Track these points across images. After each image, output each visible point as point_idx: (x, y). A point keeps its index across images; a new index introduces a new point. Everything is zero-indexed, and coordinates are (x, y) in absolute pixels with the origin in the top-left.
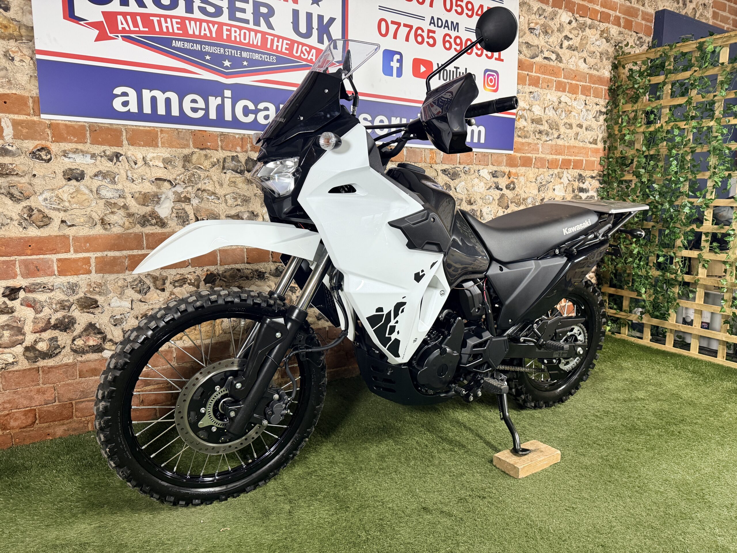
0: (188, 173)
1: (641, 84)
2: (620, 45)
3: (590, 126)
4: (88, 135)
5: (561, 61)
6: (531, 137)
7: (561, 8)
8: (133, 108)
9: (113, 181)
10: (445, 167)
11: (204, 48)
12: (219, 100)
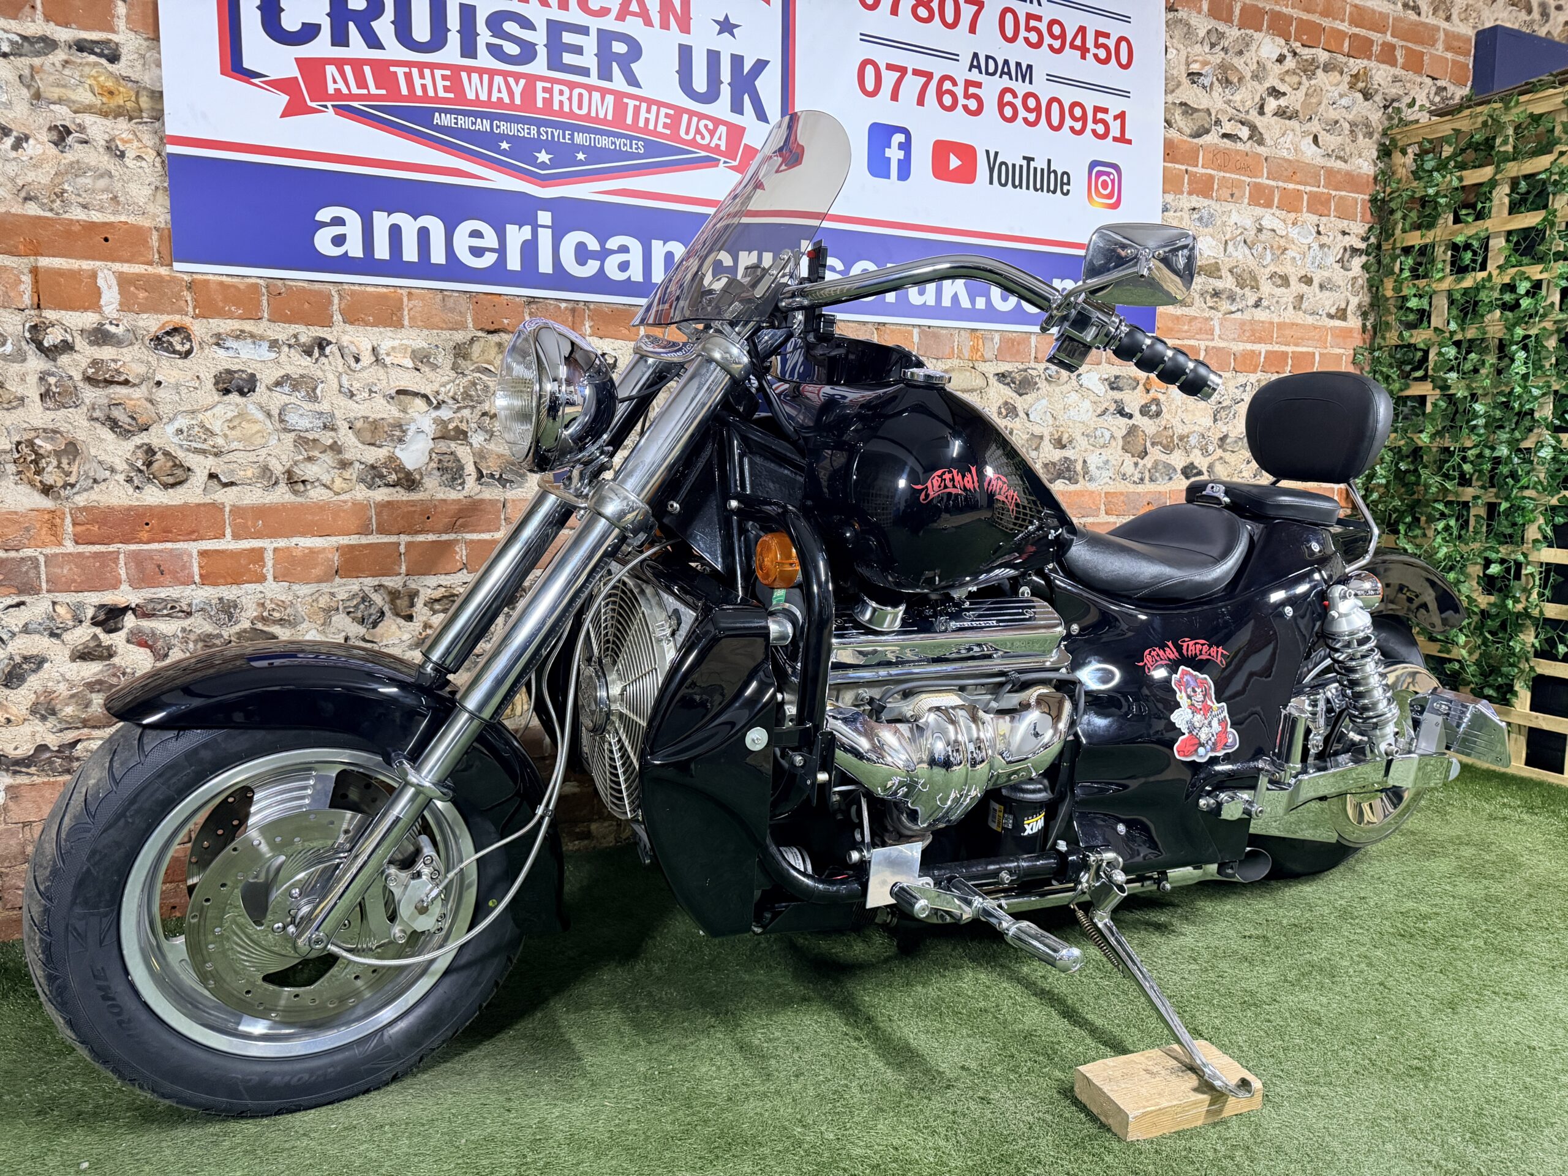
0: (464, 381)
1: (1443, 187)
2: (1396, 105)
3: (1330, 280)
4: (265, 303)
5: (1261, 142)
6: (1197, 304)
7: (1261, 30)
8: (354, 248)
9: (313, 397)
10: (1004, 367)
11: (498, 127)
12: (526, 232)
